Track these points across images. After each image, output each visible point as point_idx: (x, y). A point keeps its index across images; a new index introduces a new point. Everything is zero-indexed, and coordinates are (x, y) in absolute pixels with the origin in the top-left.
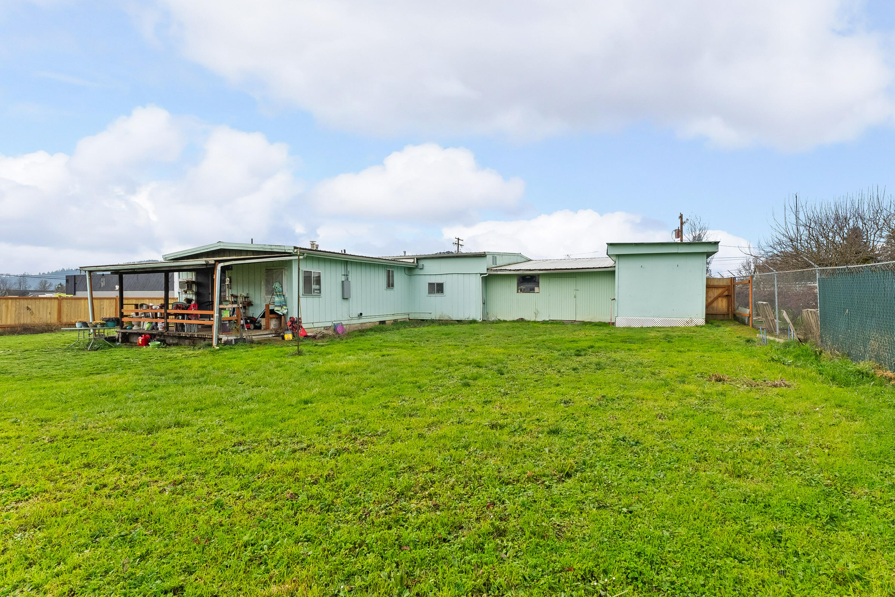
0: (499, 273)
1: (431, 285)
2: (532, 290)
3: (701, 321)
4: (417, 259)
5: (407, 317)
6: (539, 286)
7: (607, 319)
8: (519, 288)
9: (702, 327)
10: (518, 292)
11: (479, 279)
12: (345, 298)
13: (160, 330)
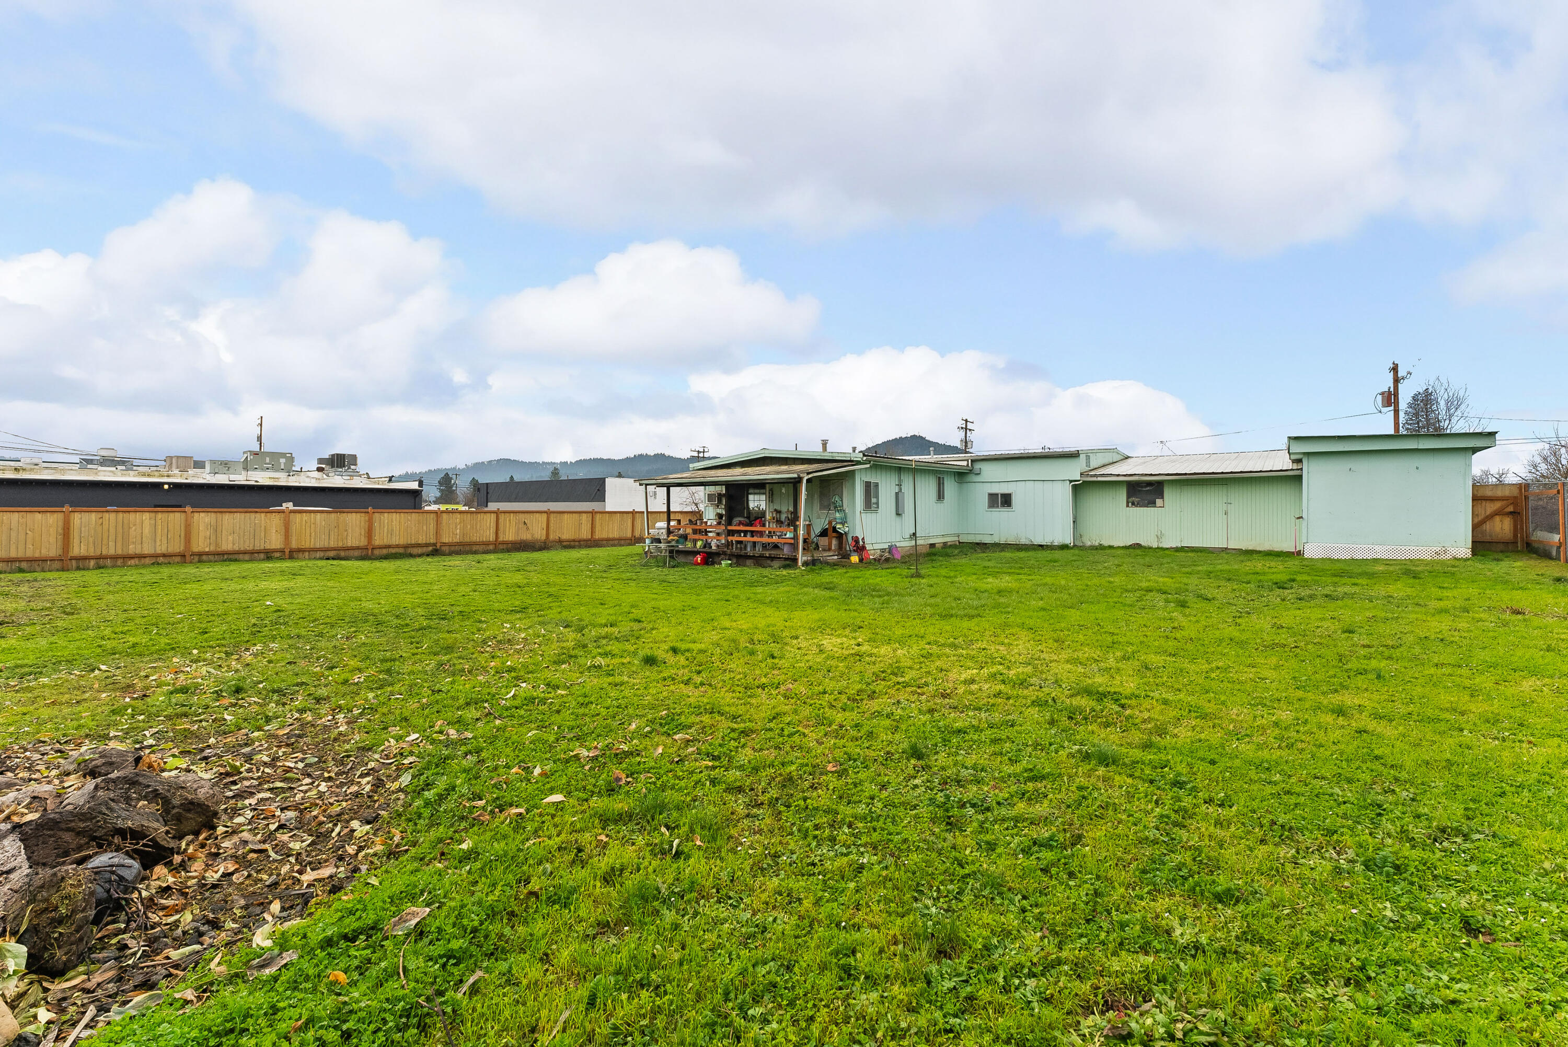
0: (1100, 479)
1: (993, 498)
2: (1152, 503)
3: (1463, 549)
4: (972, 461)
5: (956, 539)
6: (1163, 498)
7: (1288, 546)
8: (1130, 500)
9: (1467, 560)
10: (1128, 506)
11: (1068, 488)
12: (898, 514)
13: (714, 548)
